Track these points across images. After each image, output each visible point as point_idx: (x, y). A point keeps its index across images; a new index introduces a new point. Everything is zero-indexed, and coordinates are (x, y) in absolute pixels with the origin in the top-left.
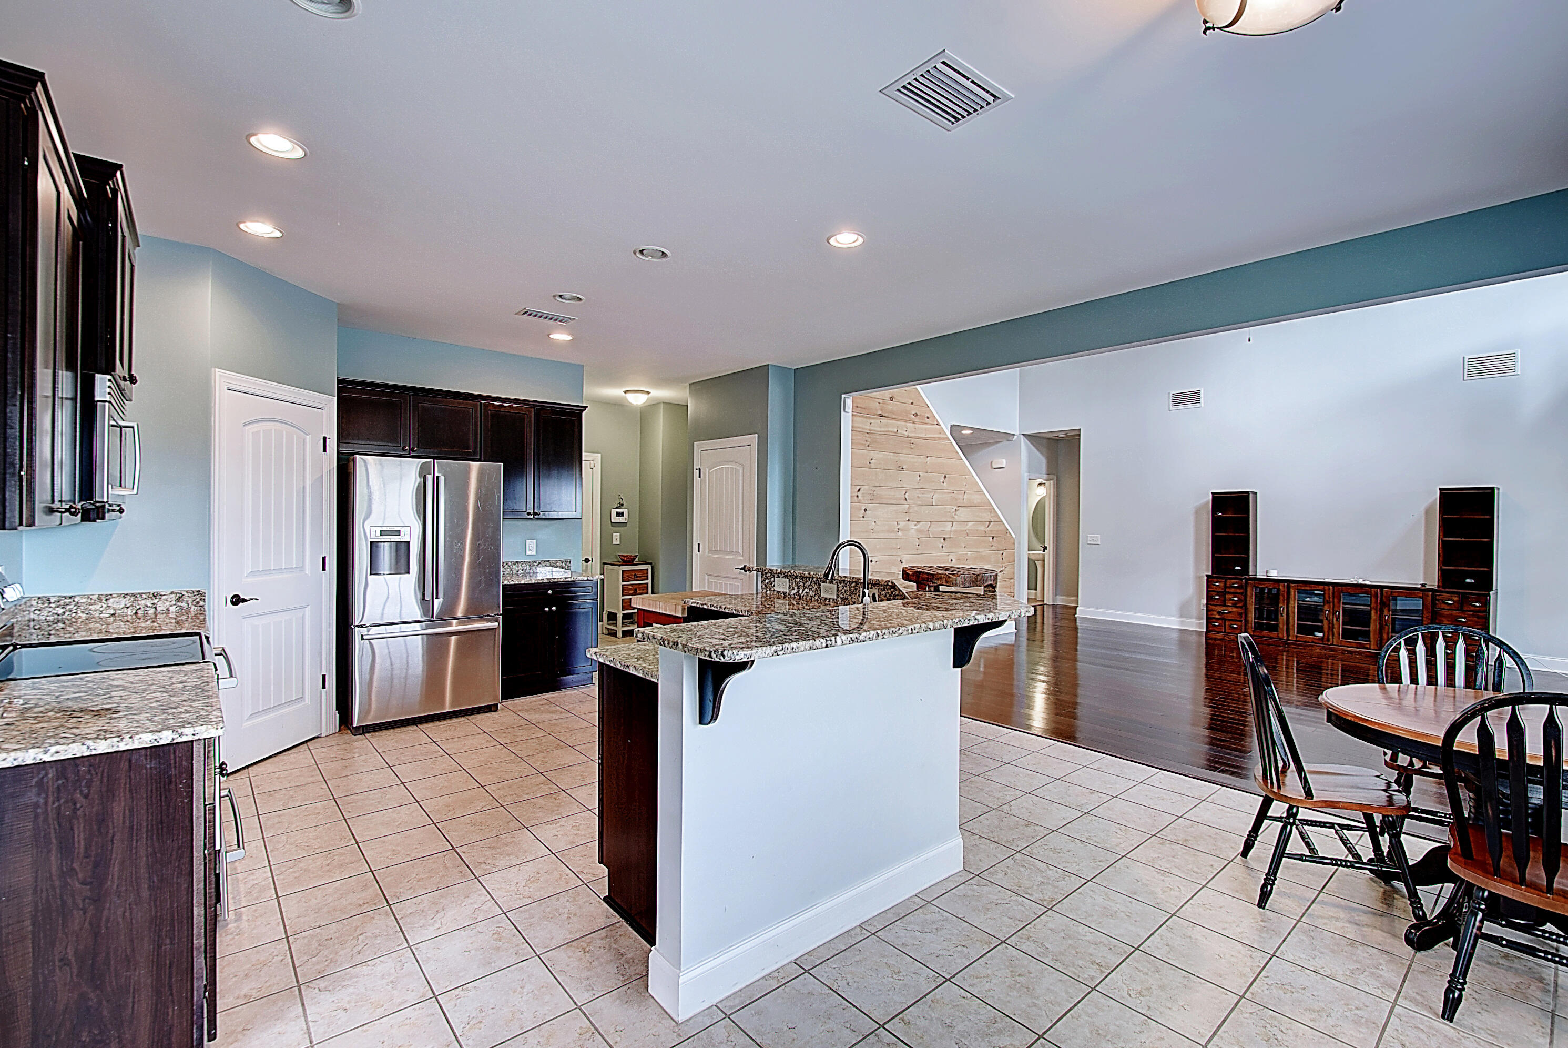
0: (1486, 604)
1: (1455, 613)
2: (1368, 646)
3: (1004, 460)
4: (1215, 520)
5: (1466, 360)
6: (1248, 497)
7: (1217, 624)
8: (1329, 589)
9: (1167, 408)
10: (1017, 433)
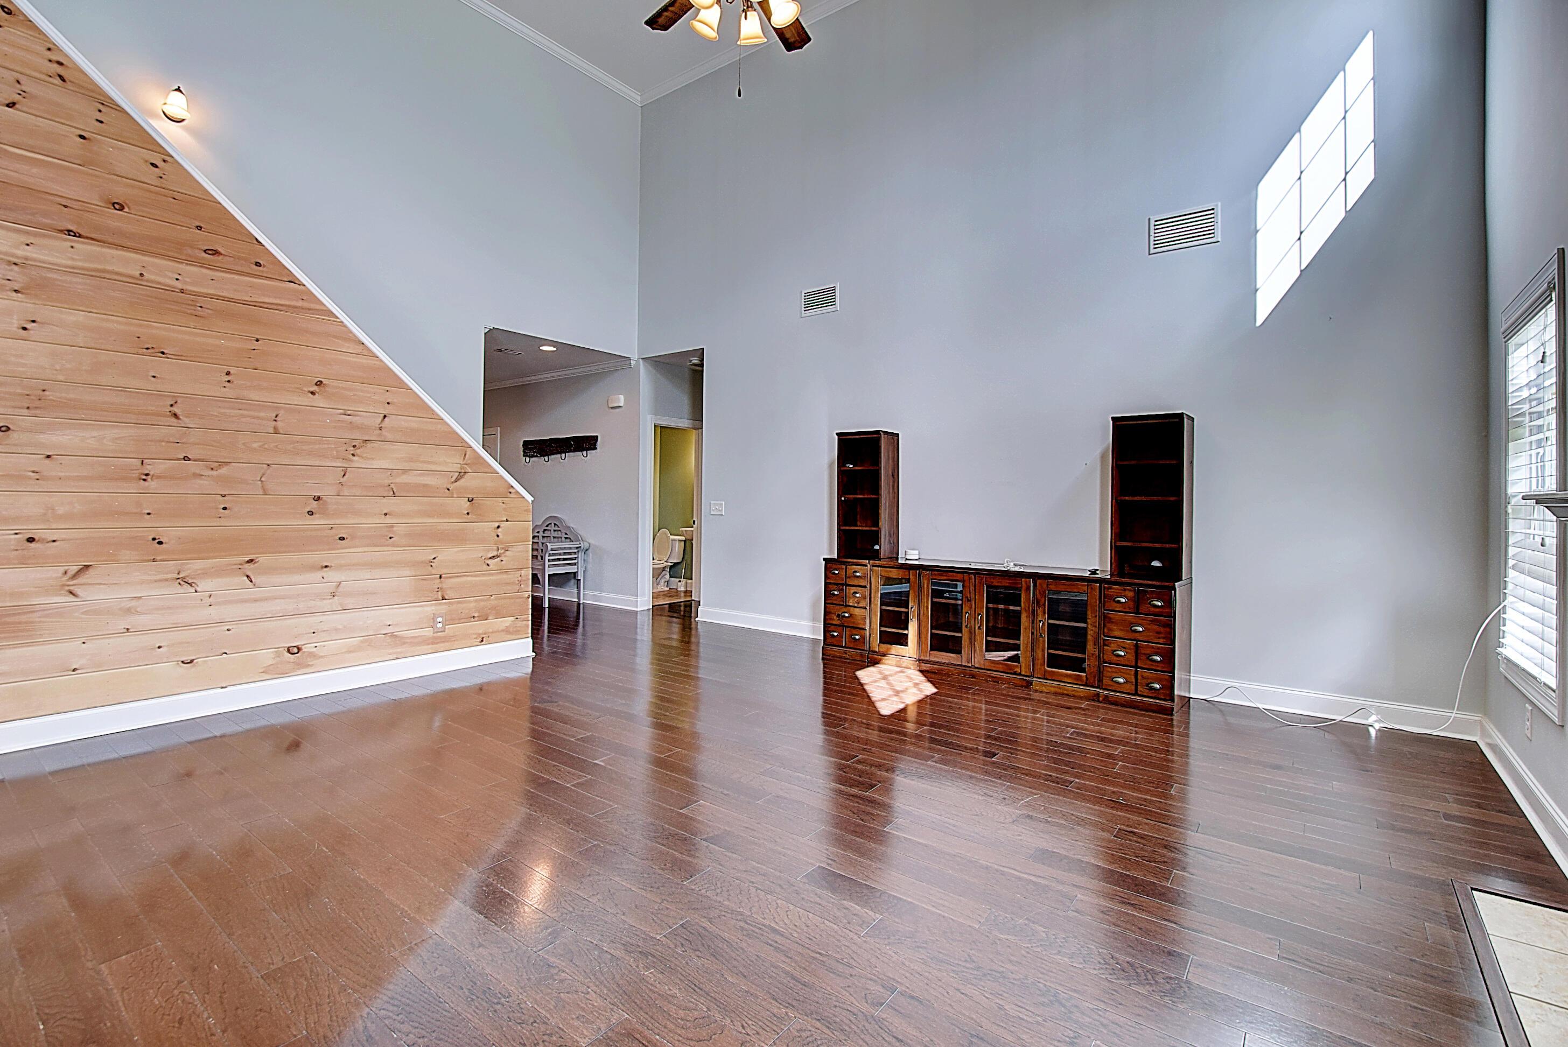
0: (1170, 603)
1: (1130, 617)
2: (1018, 670)
3: (622, 397)
4: (843, 475)
5: (1152, 223)
6: (878, 440)
7: (835, 634)
8: (970, 579)
9: (799, 315)
10: (634, 356)
